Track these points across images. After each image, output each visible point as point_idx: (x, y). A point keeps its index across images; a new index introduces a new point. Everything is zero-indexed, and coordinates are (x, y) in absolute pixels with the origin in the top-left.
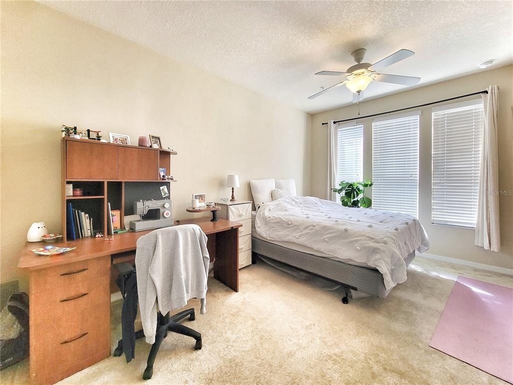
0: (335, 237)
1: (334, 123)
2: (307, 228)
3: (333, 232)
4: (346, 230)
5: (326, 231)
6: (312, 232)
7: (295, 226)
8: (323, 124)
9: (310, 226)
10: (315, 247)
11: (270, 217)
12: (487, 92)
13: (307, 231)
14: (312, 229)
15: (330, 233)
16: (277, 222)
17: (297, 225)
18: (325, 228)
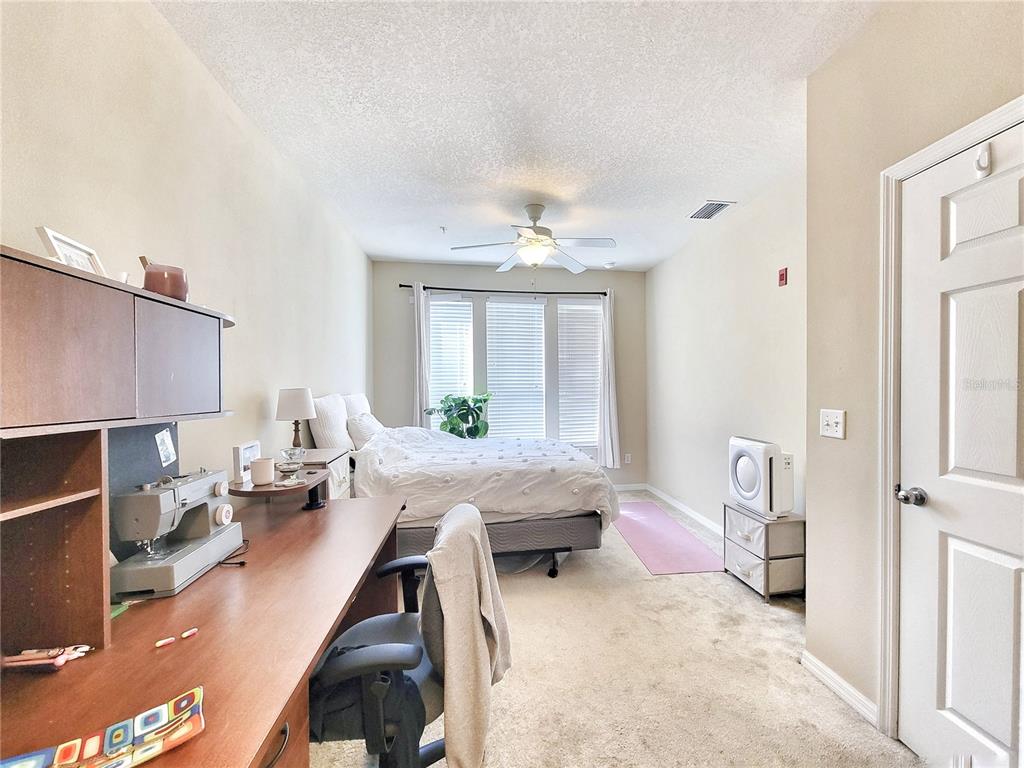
0: (540, 483)
1: (425, 288)
2: (487, 479)
3: (536, 477)
4: (553, 470)
5: (522, 478)
6: (499, 484)
7: (461, 482)
8: (401, 286)
9: (491, 476)
10: (507, 508)
11: (396, 477)
12: (605, 294)
13: (489, 485)
14: (498, 480)
15: (531, 480)
16: (417, 483)
17: (465, 480)
18: (519, 474)
